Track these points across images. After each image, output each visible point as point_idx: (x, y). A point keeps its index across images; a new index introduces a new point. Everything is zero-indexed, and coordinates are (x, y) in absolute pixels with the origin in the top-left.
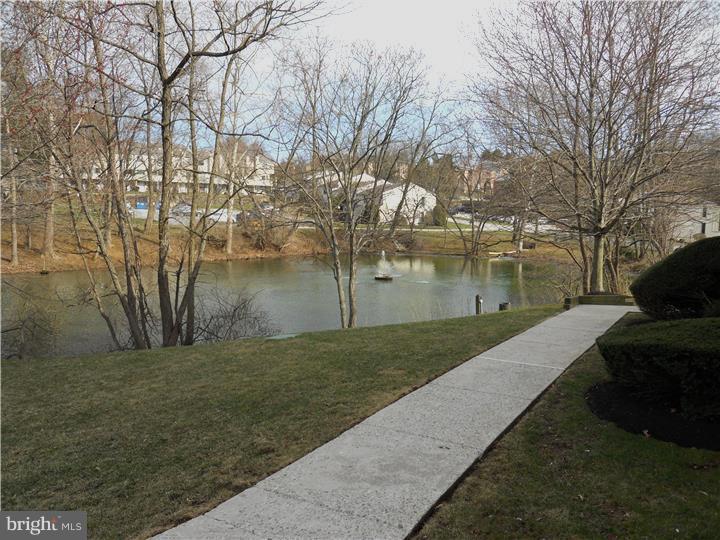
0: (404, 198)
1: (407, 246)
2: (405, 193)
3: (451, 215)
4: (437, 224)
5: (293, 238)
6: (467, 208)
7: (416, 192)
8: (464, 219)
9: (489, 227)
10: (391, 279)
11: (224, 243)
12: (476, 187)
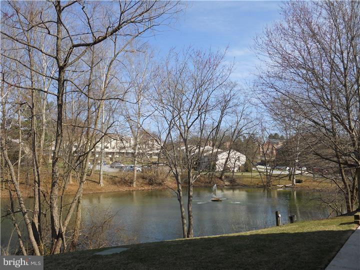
0: (228, 156)
1: (231, 183)
2: (229, 154)
3: (255, 166)
4: (247, 171)
5: (169, 179)
6: (263, 163)
7: (234, 154)
8: (262, 168)
9: (276, 172)
10: (221, 201)
11: (132, 183)
12: (266, 152)
